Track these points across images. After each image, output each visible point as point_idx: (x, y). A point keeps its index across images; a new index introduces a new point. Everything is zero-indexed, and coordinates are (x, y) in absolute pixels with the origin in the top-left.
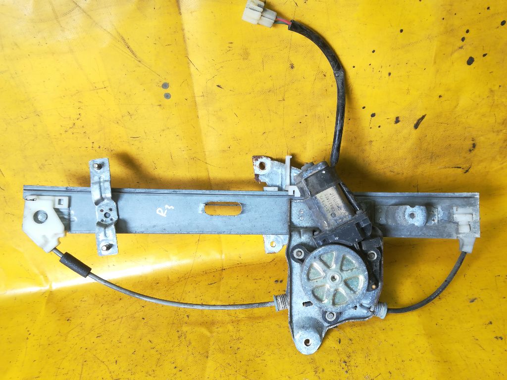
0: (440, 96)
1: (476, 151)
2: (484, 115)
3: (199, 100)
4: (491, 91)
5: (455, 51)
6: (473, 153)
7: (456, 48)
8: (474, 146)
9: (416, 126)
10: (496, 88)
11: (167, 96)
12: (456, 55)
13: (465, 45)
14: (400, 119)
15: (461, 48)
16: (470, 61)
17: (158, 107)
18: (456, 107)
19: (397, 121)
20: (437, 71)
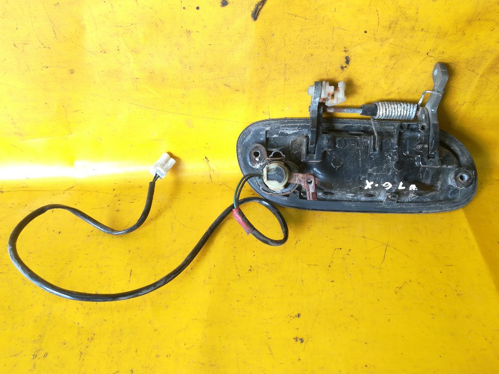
1: (350, 69)
6: (347, 71)
8: (348, 60)
9: (255, 15)
19: (224, 2)
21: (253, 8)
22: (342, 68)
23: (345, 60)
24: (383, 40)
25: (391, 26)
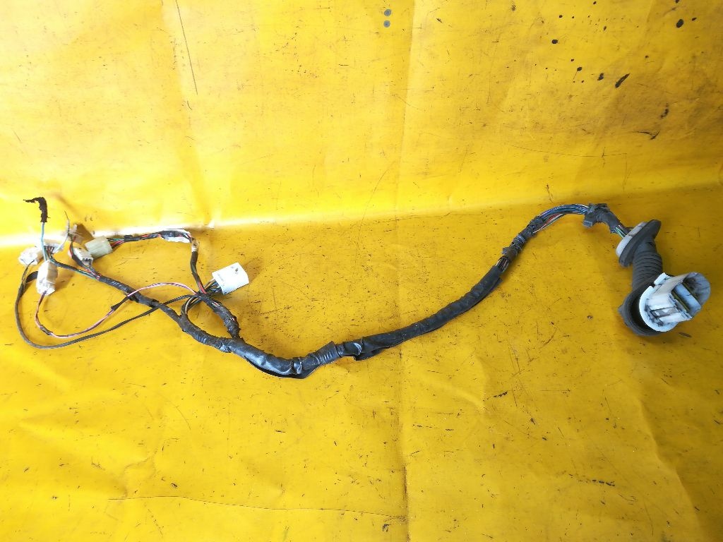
0: (647, 57)
1: (667, 118)
2: (682, 81)
3: (415, 32)
4: (694, 57)
5: (669, 11)
6: (664, 119)
7: (670, 9)
8: (667, 112)
9: (617, 85)
10: (698, 54)
11: (387, 24)
12: (668, 16)
13: (678, 6)
14: (604, 76)
15: (674, 9)
16: (680, 24)
17: (375, 35)
18: (659, 70)
19: (601, 77)
20: (648, 30)
21: (618, 80)
22: (662, 116)
23: (664, 111)
24: (693, 99)
25: (699, 90)
